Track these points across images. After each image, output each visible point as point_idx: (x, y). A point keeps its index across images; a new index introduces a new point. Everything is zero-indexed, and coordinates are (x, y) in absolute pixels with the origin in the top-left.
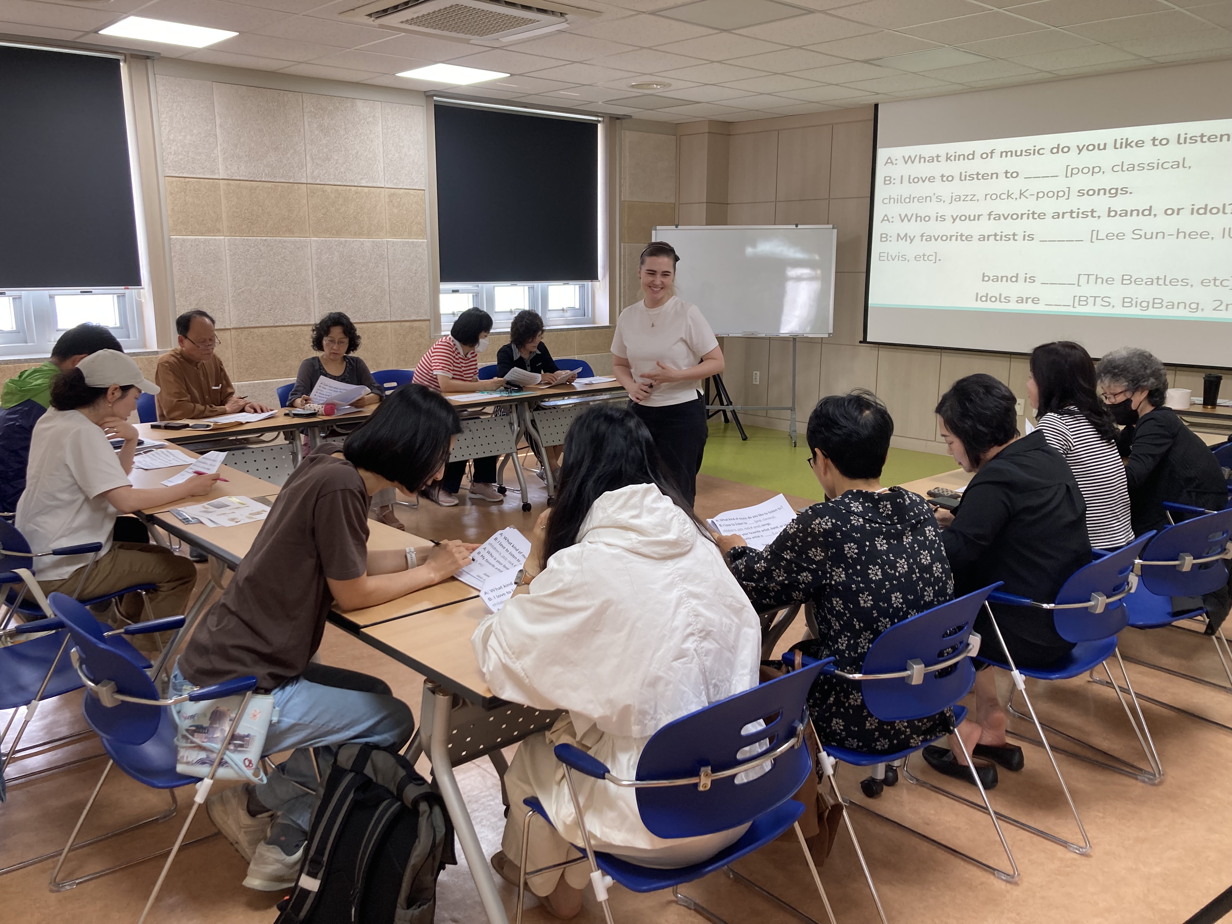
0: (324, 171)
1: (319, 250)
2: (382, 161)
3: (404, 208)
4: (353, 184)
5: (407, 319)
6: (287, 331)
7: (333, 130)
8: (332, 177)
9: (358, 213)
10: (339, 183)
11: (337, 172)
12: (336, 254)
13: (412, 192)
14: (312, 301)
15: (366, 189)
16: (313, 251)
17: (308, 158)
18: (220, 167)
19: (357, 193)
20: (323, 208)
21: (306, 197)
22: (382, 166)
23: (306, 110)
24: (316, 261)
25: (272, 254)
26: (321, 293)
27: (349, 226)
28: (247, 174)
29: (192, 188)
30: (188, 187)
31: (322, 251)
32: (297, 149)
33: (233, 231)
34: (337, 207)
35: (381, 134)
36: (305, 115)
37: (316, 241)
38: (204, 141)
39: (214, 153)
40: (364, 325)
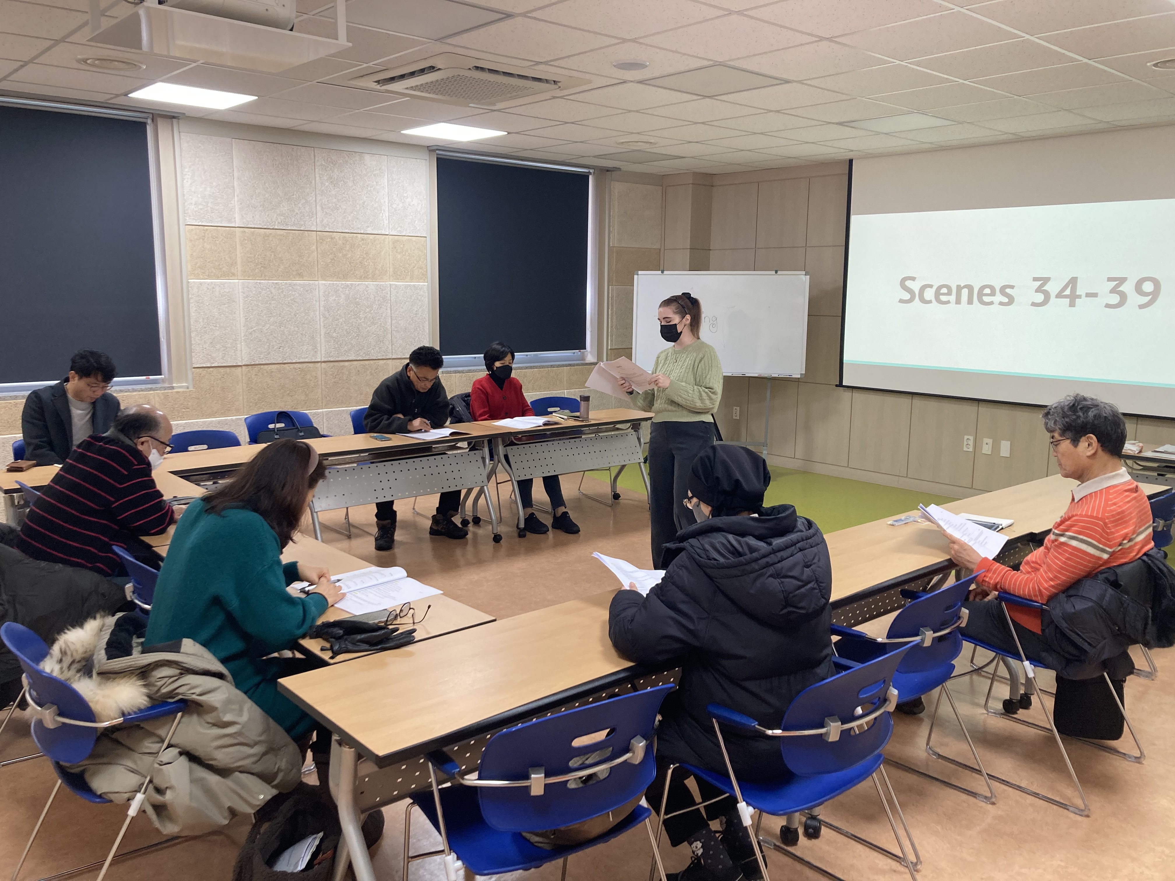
0: (333, 220)
1: (327, 293)
2: (387, 210)
3: (407, 254)
4: (359, 232)
6: (294, 368)
7: (342, 182)
8: (340, 225)
9: (364, 258)
10: (347, 231)
11: (345, 220)
12: (343, 296)
13: (414, 238)
14: (319, 340)
15: (372, 237)
16: (321, 293)
17: (318, 207)
18: (236, 216)
19: (363, 240)
20: (331, 254)
21: (315, 244)
22: (387, 215)
23: (318, 164)
24: (323, 302)
25: (282, 296)
26: (327, 332)
27: (355, 270)
28: (261, 222)
29: (210, 235)
30: (206, 234)
31: (329, 293)
32: (308, 200)
33: (247, 275)
34: (345, 253)
35: (386, 185)
36: (316, 167)
37: (324, 284)
38: (222, 192)
39: (231, 204)
40: (367, 362)
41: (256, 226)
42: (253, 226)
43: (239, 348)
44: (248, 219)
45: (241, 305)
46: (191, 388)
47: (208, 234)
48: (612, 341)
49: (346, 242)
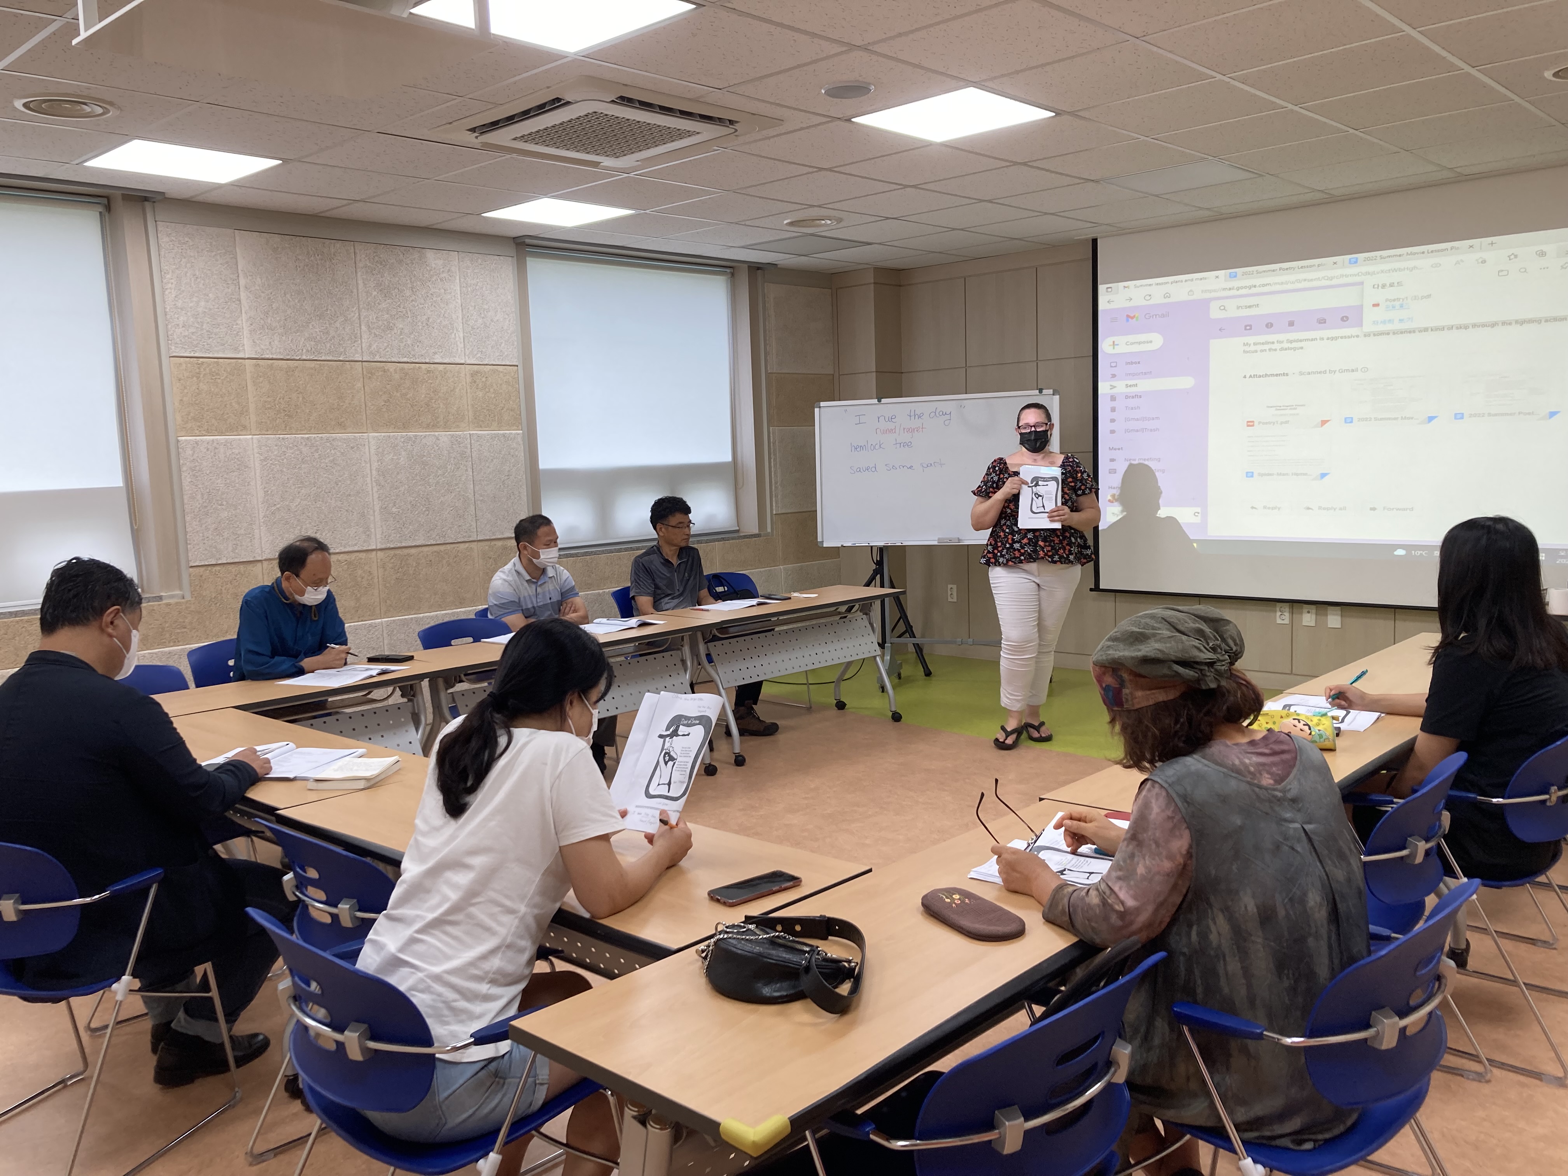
0: (386, 344)
1: (380, 450)
2: (460, 329)
3: (492, 390)
4: (424, 361)
7: (396, 290)
8: (396, 351)
9: (431, 399)
10: (405, 360)
11: (402, 345)
12: (403, 453)
13: (501, 368)
14: (372, 518)
15: (441, 367)
16: (373, 451)
17: (363, 327)
18: (246, 341)
19: (429, 372)
20: (385, 393)
21: (362, 379)
22: (461, 335)
23: (360, 265)
24: (376, 464)
25: (316, 456)
26: (384, 506)
27: (419, 416)
28: (282, 351)
29: (208, 371)
30: (202, 370)
31: (383, 451)
32: (349, 317)
33: (264, 428)
34: (404, 391)
35: (459, 293)
36: (358, 270)
37: (377, 437)
38: (223, 308)
39: (237, 324)
40: (442, 548)
41: (274, 357)
42: (271, 357)
43: (257, 536)
44: (262, 347)
45: (258, 472)
46: (188, 597)
47: (205, 370)
48: (776, 503)
49: (406, 376)
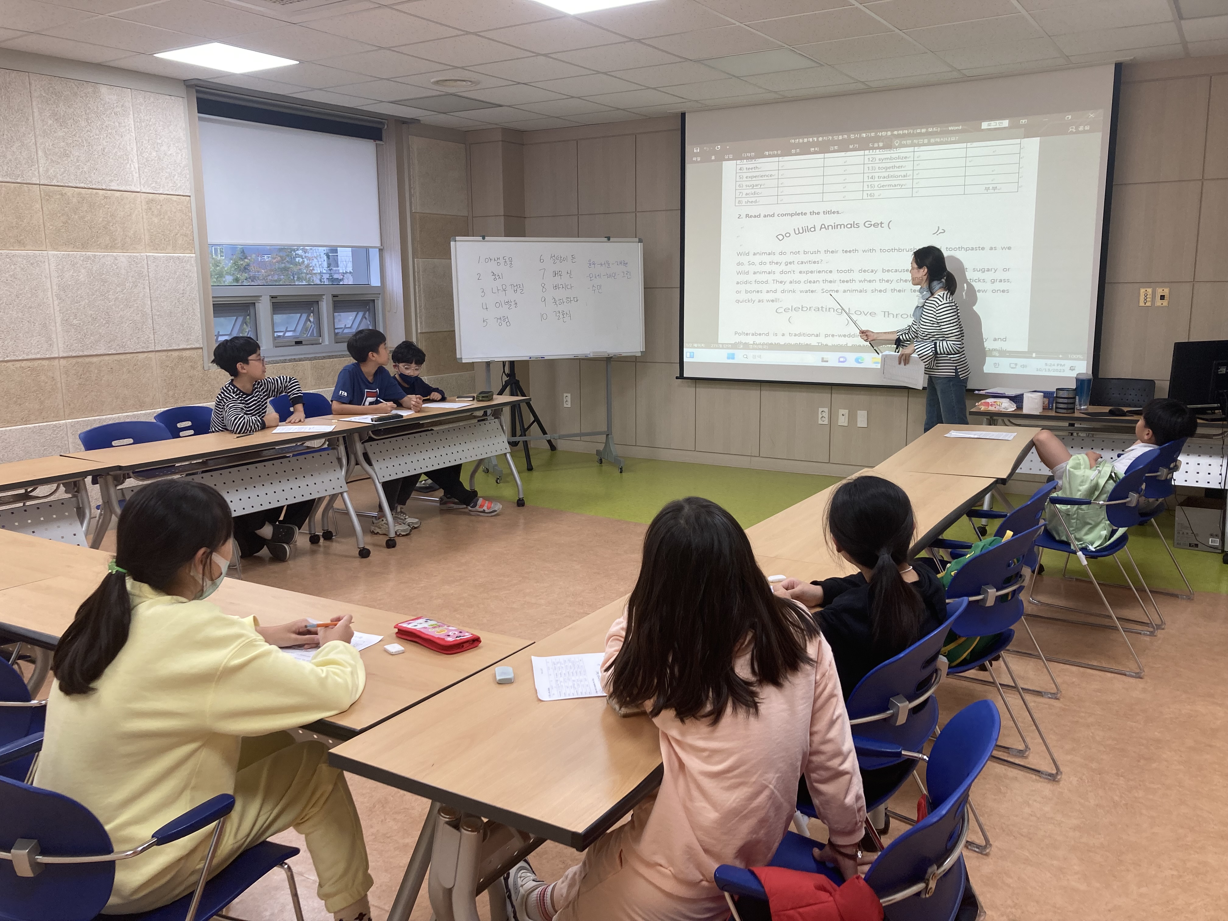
0: (63, 170)
1: (60, 267)
2: (135, 160)
3: (166, 217)
4: (100, 187)
5: (175, 348)
6: (21, 367)
7: (71, 121)
8: (73, 177)
9: (109, 222)
10: (82, 185)
11: (79, 172)
12: (83, 271)
13: (175, 198)
14: (54, 329)
15: (118, 194)
16: (53, 267)
17: (40, 153)
19: (105, 197)
20: (63, 215)
21: (40, 201)
22: (137, 166)
23: (35, 94)
24: (56, 280)
26: (65, 318)
27: (97, 237)
31: (63, 268)
32: (25, 142)
34: (81, 214)
35: (133, 127)
36: (33, 100)
37: (57, 255)
40: (123, 357)
48: (421, 323)
49: (83, 200)
